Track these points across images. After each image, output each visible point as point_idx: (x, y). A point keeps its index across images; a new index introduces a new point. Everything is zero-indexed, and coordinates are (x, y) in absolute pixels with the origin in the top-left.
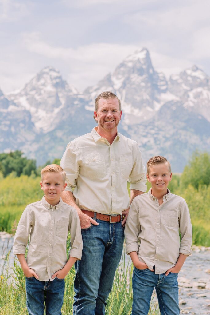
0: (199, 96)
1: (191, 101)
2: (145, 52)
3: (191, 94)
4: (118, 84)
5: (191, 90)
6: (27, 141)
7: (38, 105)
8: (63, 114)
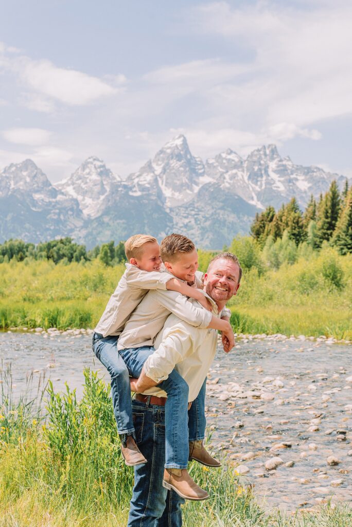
0: (235, 178)
1: (227, 182)
2: (182, 139)
3: (227, 176)
4: (158, 169)
5: (227, 172)
6: (76, 227)
7: (84, 193)
8: (109, 201)
